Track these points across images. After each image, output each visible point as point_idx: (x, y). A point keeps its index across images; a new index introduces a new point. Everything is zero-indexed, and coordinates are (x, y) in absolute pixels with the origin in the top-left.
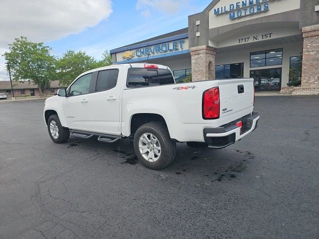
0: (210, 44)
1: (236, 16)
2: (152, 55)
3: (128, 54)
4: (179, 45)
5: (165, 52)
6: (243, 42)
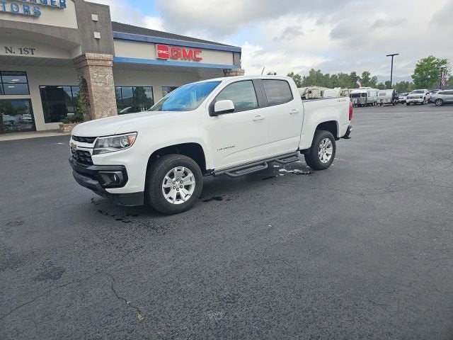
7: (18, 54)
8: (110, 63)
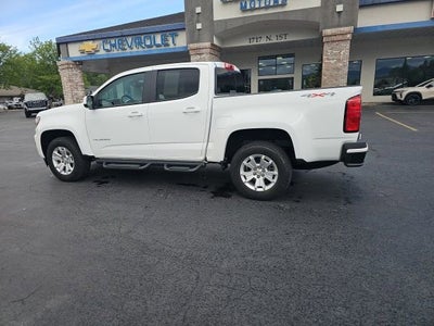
0: (215, 42)
1: (248, 7)
2: (128, 50)
3: (89, 46)
4: (170, 39)
5: (149, 47)
6: (255, 43)
7: (274, 40)
8: (349, 36)
